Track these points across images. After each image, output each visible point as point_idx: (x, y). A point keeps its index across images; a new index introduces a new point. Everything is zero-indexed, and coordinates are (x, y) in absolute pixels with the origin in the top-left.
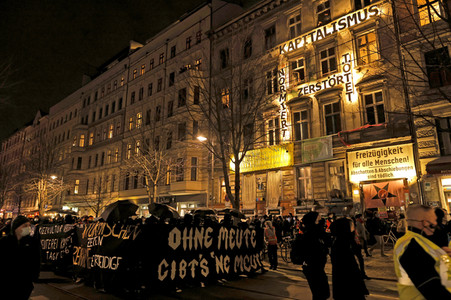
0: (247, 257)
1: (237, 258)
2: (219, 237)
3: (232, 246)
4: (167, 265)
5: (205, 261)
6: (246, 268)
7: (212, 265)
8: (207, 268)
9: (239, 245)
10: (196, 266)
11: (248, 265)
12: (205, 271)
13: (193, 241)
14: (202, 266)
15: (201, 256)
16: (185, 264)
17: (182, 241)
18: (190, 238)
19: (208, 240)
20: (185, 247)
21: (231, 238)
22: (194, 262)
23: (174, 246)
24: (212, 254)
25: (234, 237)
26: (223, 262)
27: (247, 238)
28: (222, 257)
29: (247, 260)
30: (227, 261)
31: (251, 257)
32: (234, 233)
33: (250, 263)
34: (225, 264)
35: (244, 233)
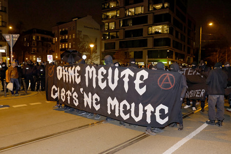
0: (125, 102)
1: (109, 100)
2: (86, 75)
3: (103, 86)
4: (56, 89)
5: (75, 94)
6: (122, 115)
8: (77, 101)
9: (113, 87)
10: (70, 96)
11: (126, 112)
13: (68, 76)
14: (74, 97)
15: (73, 89)
16: (64, 91)
17: (63, 75)
18: (67, 73)
19: (78, 77)
20: (64, 79)
21: (100, 77)
22: (69, 93)
24: (82, 90)
25: (105, 77)
26: (92, 99)
27: (126, 80)
28: (90, 94)
29: (125, 106)
30: (96, 99)
31: (133, 105)
32: (105, 72)
33: (129, 111)
34: (94, 102)
35: (122, 73)
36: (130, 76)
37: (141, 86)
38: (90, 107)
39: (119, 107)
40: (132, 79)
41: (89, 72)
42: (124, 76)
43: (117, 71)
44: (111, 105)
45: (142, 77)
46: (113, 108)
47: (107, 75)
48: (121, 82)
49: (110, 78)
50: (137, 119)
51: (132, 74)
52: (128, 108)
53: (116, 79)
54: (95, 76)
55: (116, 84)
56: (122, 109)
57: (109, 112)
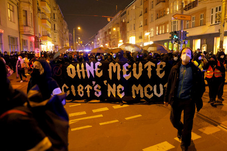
0: (149, 86)
1: (134, 87)
2: (110, 70)
4: (67, 87)
7: (104, 89)
8: (100, 92)
9: (137, 76)
10: (90, 90)
12: (98, 93)
13: (86, 72)
14: (95, 89)
15: (94, 83)
16: (82, 87)
17: (77, 73)
18: (83, 70)
19: (99, 71)
20: (80, 76)
21: (125, 70)
22: (88, 87)
23: (73, 76)
24: (105, 82)
26: (116, 89)
27: (150, 70)
28: (114, 85)
29: (148, 89)
30: (121, 89)
31: (155, 86)
33: (153, 91)
34: (119, 91)
35: (146, 66)
36: (152, 67)
37: (161, 72)
38: (115, 96)
39: (144, 90)
40: (154, 69)
41: (112, 67)
42: (147, 67)
43: (140, 64)
44: (135, 91)
45: (161, 66)
46: (137, 93)
47: (132, 68)
48: (145, 71)
49: (134, 70)
50: (159, 96)
51: (154, 65)
52: (151, 89)
53: (141, 69)
54: (119, 70)
55: (140, 74)
56: (146, 92)
57: (134, 97)
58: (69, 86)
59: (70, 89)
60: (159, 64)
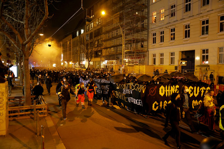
1: (194, 101)
4: (157, 104)
9: (196, 95)
13: (170, 92)
17: (165, 92)
18: (169, 90)
20: (167, 95)
23: (162, 94)
25: (193, 91)
27: (203, 92)
32: (192, 88)
35: (201, 89)
43: (198, 88)
46: (195, 105)
47: (193, 90)
48: (200, 92)
49: (195, 91)
53: (198, 91)
55: (198, 94)
58: (159, 102)
59: (159, 105)
60: (207, 89)
